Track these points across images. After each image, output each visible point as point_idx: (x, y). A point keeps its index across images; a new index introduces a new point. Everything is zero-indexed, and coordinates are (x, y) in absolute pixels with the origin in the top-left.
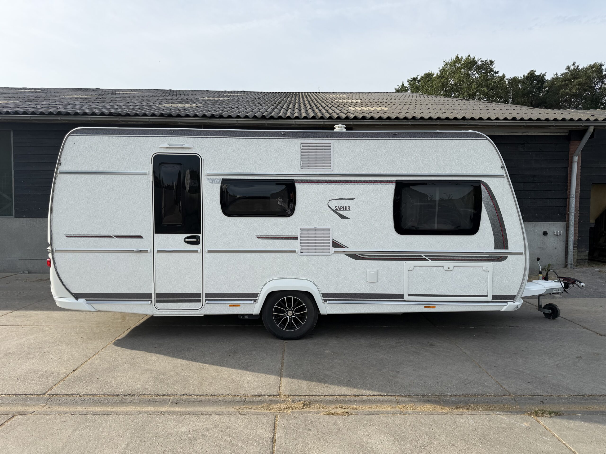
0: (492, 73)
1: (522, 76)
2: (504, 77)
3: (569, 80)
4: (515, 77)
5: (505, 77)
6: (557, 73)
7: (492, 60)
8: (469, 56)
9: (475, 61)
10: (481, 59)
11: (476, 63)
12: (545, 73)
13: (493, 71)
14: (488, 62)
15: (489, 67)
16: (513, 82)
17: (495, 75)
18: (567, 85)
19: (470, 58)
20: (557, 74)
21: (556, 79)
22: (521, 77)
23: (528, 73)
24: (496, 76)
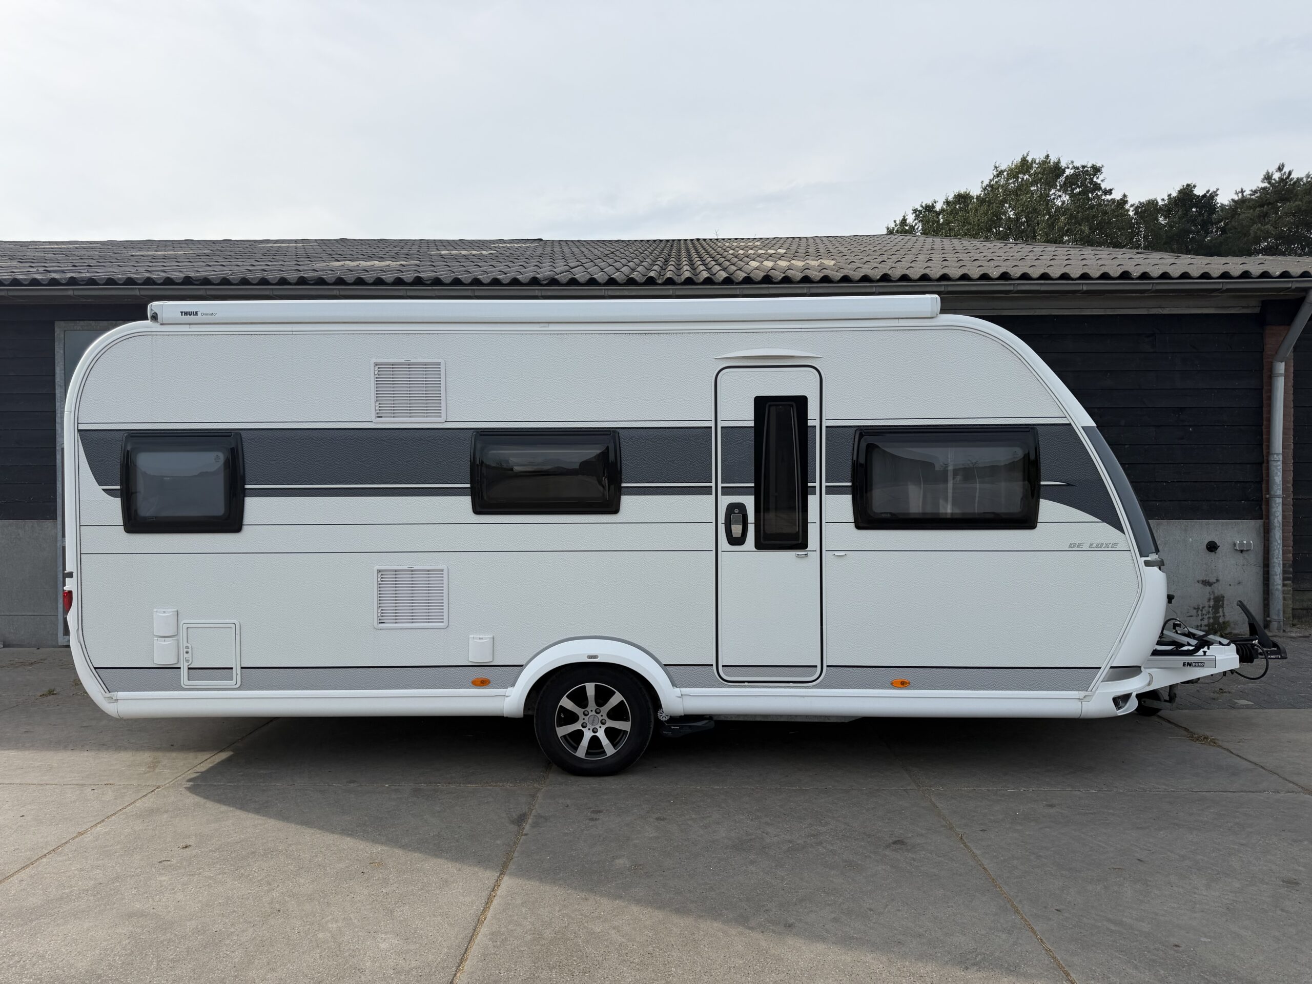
0: (1097, 194)
1: (1166, 198)
2: (1123, 201)
3: (1270, 203)
4: (1149, 201)
5: (1127, 201)
6: (1242, 190)
7: (1098, 165)
8: (1048, 156)
9: (1061, 168)
10: (1072, 162)
11: (1064, 171)
12: (1215, 190)
13: (1100, 188)
14: (1089, 169)
15: (1092, 179)
16: (1145, 211)
17: (1103, 197)
18: (1266, 215)
19: (1049, 162)
20: (1242, 192)
21: (1241, 203)
22: (1163, 200)
23: (1180, 192)
24: (1108, 200)
